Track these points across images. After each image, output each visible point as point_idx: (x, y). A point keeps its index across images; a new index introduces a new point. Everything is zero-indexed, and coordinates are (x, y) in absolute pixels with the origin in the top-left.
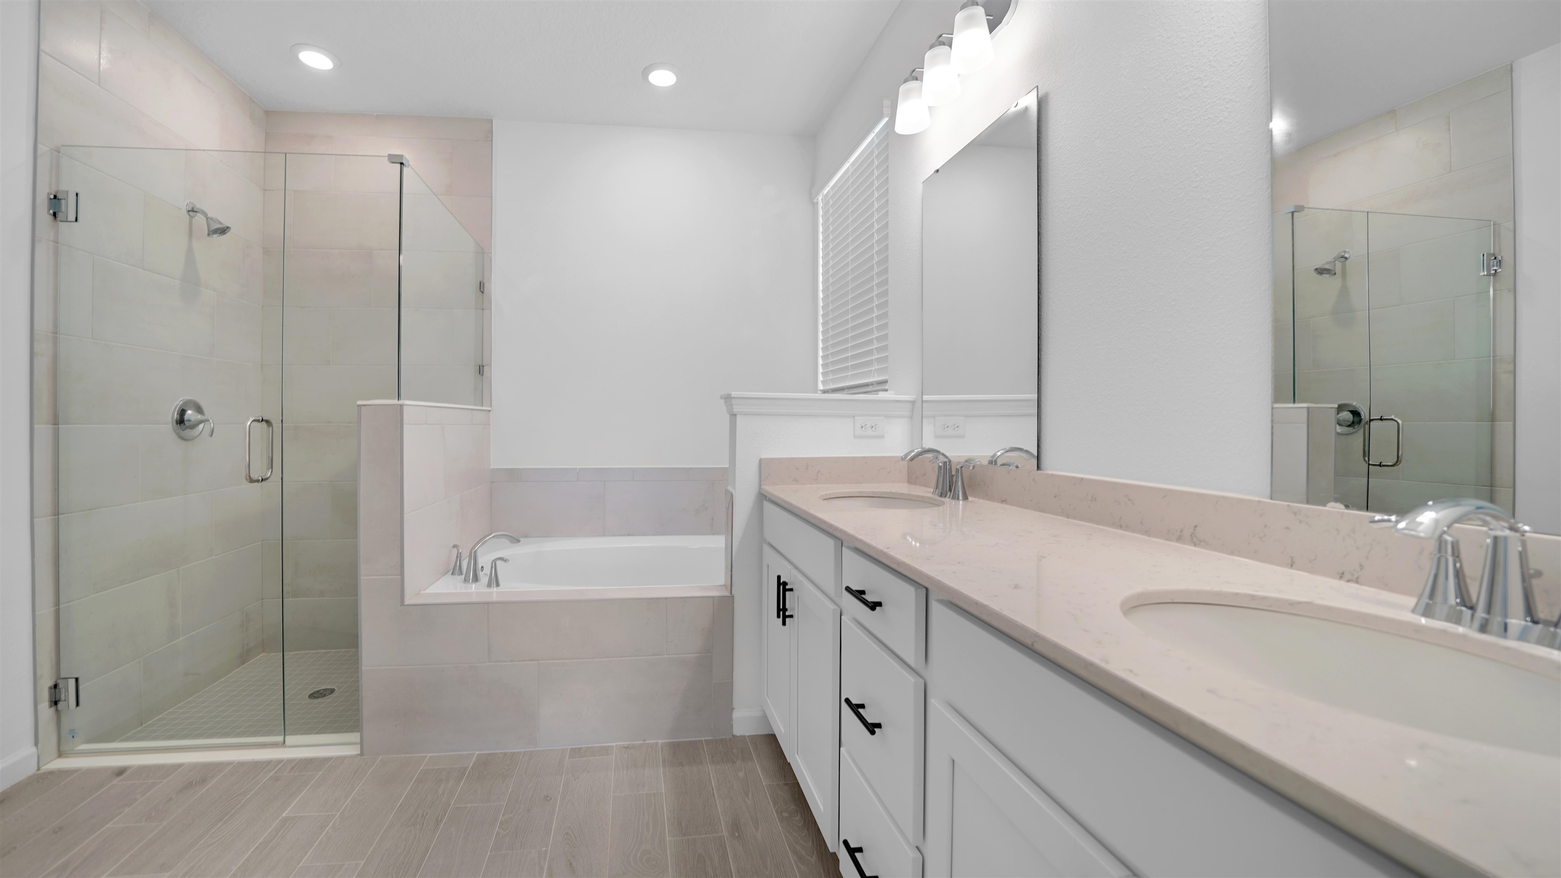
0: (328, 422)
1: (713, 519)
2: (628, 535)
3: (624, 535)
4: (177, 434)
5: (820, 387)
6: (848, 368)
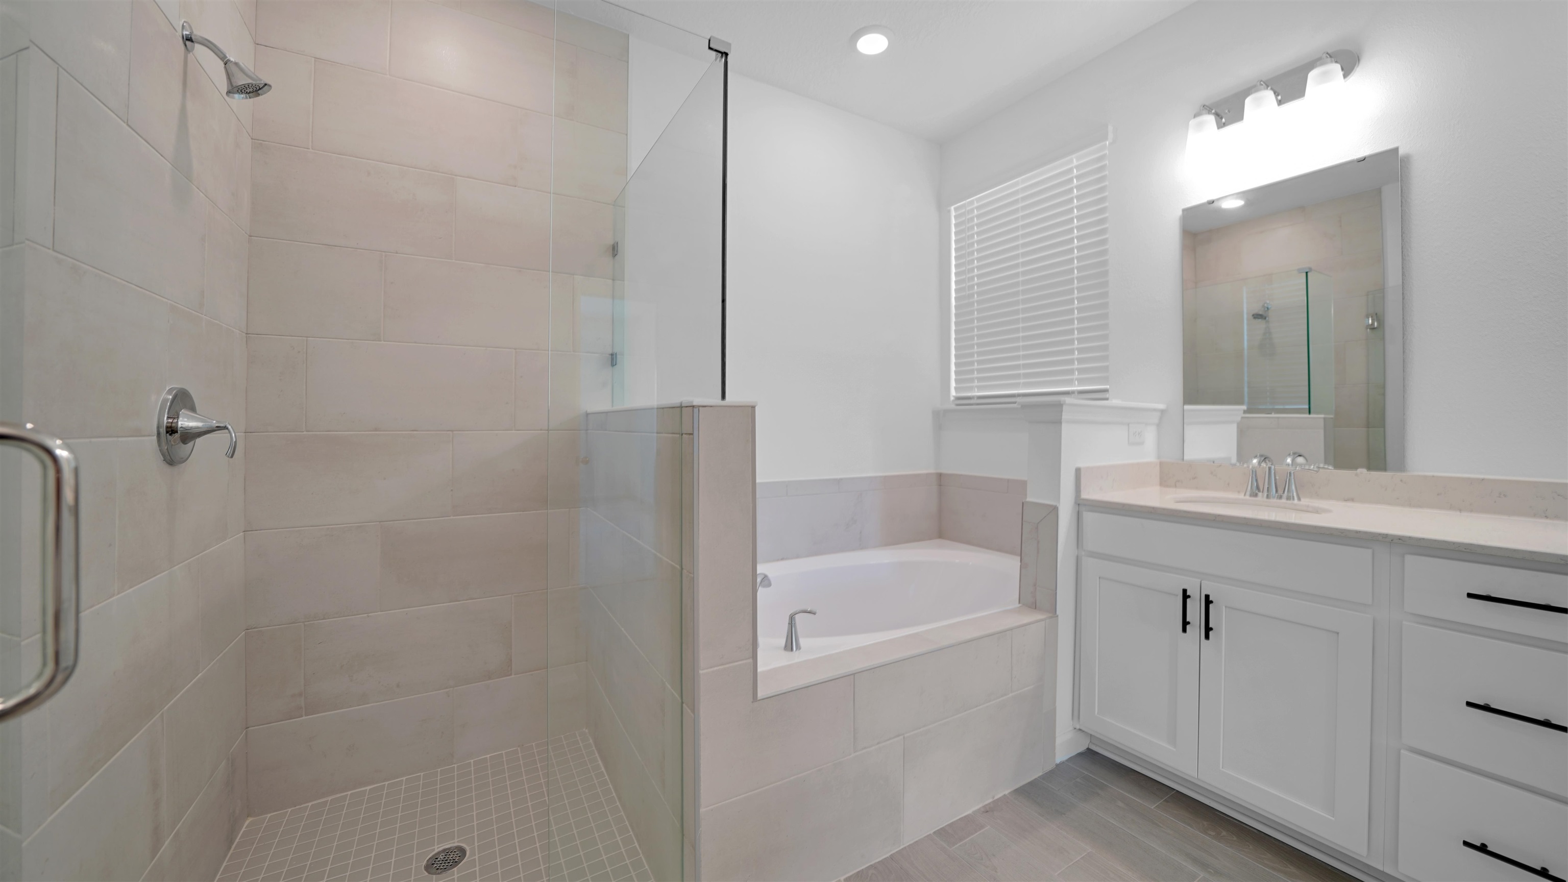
0: (376, 430)
1: (861, 533)
2: (782, 559)
3: (778, 560)
4: (163, 455)
5: (953, 393)
6: (1018, 376)
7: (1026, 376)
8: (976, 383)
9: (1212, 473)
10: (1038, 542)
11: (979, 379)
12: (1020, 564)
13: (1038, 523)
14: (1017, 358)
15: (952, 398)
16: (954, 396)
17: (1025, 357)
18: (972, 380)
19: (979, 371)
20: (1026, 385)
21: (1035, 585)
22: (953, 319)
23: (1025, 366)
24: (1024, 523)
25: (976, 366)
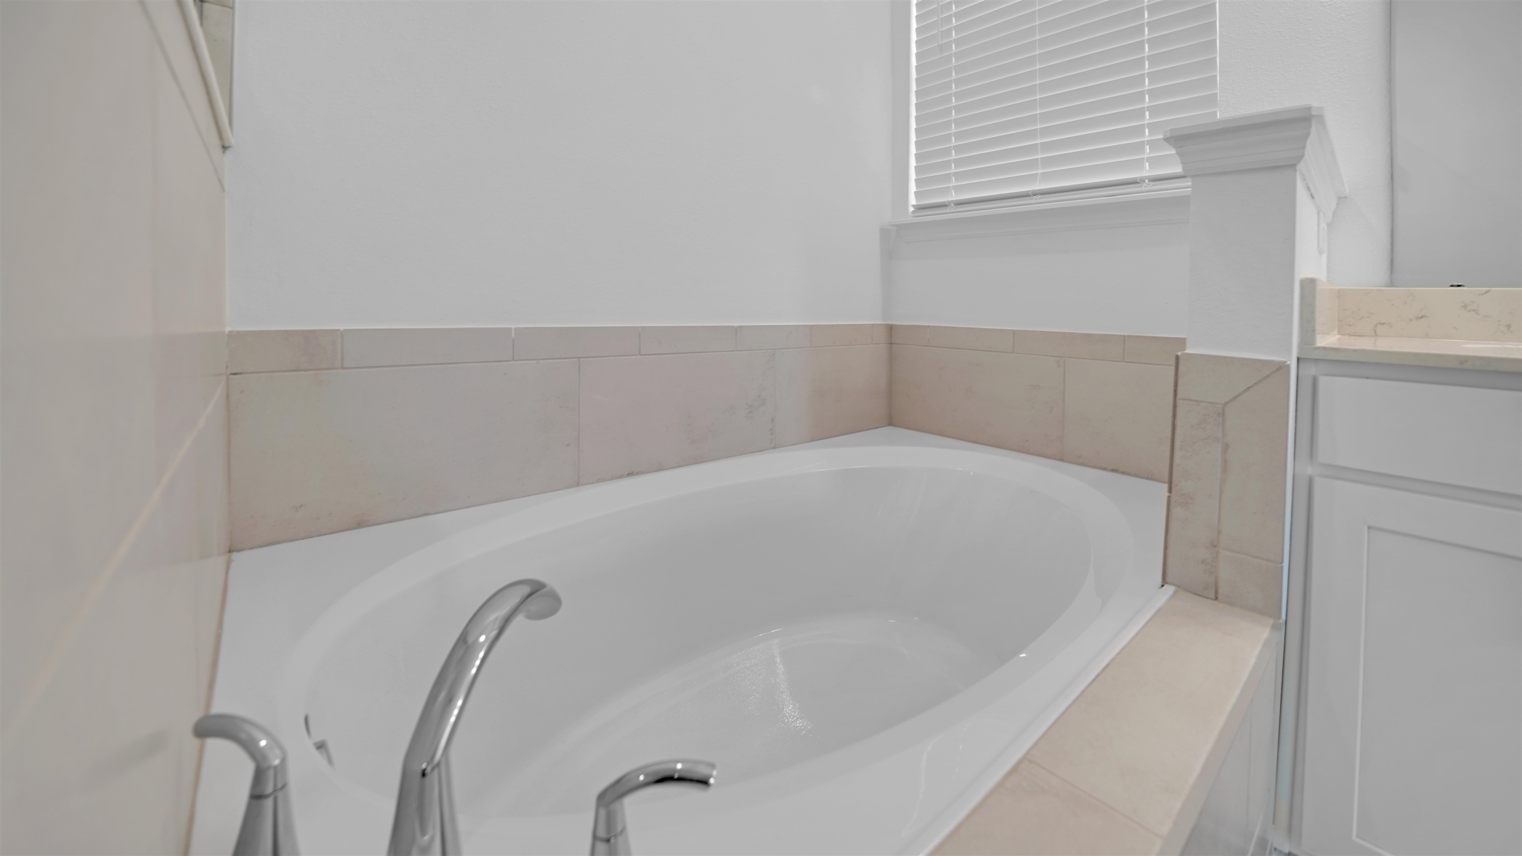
5: (913, 201)
6: (1033, 164)
7: (1046, 162)
8: (953, 183)
9: (1465, 307)
10: (1226, 447)
11: (958, 176)
12: (1167, 494)
13: (1226, 404)
14: (1032, 134)
15: (911, 209)
16: (913, 206)
17: (1045, 132)
18: (947, 178)
19: (958, 163)
20: (1046, 176)
21: (1214, 545)
22: (914, 87)
23: (1046, 146)
24: (1179, 402)
25: (954, 155)
